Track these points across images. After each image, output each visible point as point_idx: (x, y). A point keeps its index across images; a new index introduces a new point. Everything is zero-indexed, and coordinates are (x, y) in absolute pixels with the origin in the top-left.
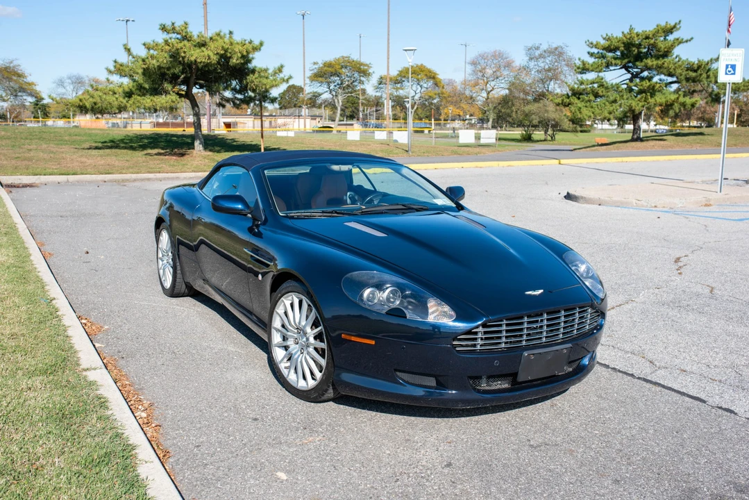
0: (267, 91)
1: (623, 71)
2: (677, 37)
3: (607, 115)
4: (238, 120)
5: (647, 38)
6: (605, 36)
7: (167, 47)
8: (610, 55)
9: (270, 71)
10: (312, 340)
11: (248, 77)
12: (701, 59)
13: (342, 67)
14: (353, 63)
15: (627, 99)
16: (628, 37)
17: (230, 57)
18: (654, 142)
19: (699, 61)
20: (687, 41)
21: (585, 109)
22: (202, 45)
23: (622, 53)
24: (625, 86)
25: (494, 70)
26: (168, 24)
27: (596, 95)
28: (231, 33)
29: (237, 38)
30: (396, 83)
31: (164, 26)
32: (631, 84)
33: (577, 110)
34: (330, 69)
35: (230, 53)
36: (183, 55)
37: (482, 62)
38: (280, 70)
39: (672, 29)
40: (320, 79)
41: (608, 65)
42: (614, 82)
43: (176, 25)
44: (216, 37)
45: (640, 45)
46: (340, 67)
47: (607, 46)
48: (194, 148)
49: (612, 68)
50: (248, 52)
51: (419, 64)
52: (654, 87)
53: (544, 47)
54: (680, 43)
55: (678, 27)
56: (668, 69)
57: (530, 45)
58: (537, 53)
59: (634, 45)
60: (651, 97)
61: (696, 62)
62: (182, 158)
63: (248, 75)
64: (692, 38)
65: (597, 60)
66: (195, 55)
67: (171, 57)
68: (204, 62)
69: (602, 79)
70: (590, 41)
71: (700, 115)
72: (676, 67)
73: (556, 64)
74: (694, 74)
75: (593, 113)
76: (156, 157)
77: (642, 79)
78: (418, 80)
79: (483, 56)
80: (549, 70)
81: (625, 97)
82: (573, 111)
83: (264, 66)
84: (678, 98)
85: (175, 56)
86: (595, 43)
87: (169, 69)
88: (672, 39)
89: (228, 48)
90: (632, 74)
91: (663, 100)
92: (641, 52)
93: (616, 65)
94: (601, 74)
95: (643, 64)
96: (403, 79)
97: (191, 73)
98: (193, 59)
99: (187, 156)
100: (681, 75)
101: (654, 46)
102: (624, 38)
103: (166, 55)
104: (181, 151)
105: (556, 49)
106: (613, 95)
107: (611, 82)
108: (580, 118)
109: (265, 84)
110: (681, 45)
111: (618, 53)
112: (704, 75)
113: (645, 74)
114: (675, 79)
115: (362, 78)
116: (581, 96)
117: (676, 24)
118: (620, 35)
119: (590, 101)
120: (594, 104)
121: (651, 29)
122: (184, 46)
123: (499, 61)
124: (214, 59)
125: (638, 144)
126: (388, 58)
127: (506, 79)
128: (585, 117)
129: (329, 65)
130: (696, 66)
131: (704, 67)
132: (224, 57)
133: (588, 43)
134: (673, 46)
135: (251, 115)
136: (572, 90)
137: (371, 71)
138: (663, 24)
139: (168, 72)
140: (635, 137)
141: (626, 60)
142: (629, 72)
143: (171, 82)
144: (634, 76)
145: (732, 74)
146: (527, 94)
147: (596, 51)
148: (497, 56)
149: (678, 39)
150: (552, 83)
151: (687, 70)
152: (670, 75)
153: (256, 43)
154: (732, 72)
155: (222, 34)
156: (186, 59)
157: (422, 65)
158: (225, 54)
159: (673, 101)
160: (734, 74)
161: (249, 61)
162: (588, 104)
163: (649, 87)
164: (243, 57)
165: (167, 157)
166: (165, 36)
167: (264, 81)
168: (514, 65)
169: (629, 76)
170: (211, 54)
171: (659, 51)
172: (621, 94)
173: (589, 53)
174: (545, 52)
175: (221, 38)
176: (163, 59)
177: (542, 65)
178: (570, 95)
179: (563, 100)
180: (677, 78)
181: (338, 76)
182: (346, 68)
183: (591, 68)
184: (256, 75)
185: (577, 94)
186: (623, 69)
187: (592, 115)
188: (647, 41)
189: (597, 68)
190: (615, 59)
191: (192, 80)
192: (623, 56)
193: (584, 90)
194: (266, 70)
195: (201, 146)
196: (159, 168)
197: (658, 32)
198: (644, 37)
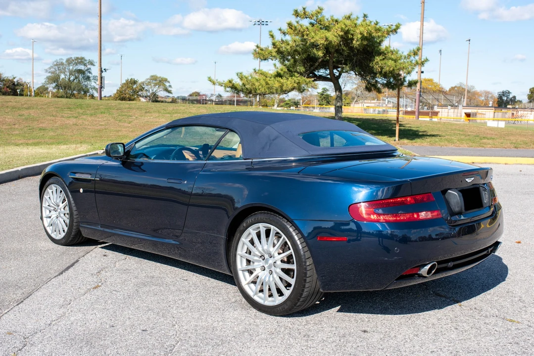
9: (402, 53)
26: (300, 9)
28: (365, 16)
31: (297, 10)
38: (416, 52)
43: (306, 10)
153: (387, 25)
155: (354, 17)
161: (377, 44)
184: (382, 56)
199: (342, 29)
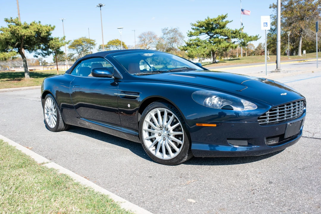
0: (59, 48)
1: (207, 35)
2: (227, 20)
3: (203, 53)
4: (36, 68)
5: (215, 21)
6: (197, 21)
7: (9, 29)
8: (201, 29)
9: (60, 39)
10: (171, 131)
11: (50, 42)
12: (236, 29)
13: (83, 42)
14: (87, 40)
15: (210, 46)
16: (208, 21)
17: (41, 33)
18: (222, 63)
19: (236, 30)
20: (230, 22)
21: (194, 51)
22: (26, 28)
23: (205, 27)
24: (208, 41)
25: (149, 39)
26: (9, 19)
27: (198, 45)
28: (40, 22)
29: (43, 24)
30: (107, 48)
31: (7, 19)
32: (211, 40)
33: (191, 52)
34: (77, 43)
35: (41, 31)
36: (18, 32)
37: (144, 36)
38: (64, 38)
39: (225, 17)
40: (73, 48)
41: (200, 33)
42: (204, 39)
43: (12, 19)
44: (33, 24)
45: (213, 24)
46: (82, 42)
47: (199, 25)
48: (25, 77)
49: (202, 34)
50: (49, 30)
51: (116, 39)
52: (220, 40)
53: (169, 29)
54: (228, 22)
55: (227, 16)
56: (225, 33)
57: (163, 28)
58: (167, 31)
59: (210, 24)
60: (219, 45)
61: (235, 30)
62: (20, 81)
63: (50, 41)
64: (232, 21)
65: (195, 31)
66: (23, 32)
67: (11, 33)
68: (29, 35)
69: (199, 38)
70: (192, 23)
71: (231, 55)
72: (228, 32)
73: (175, 36)
74: (234, 35)
75: (197, 52)
76: (6, 81)
77: (215, 38)
78: (116, 46)
79: (144, 34)
80: (172, 38)
81: (209, 45)
82: (189, 52)
83: (57, 37)
84: (230, 45)
85: (13, 33)
86: (194, 24)
87: (10, 39)
88: (225, 21)
89: (40, 29)
90: (210, 36)
91: (224, 46)
92: (213, 27)
93: (204, 32)
94: (198, 37)
95: (215, 31)
96: (110, 46)
97: (21, 41)
98: (23, 34)
99: (22, 80)
100: (230, 35)
101: (218, 24)
102: (206, 21)
103: (9, 33)
104: (18, 79)
105: (174, 29)
106: (204, 45)
107: (203, 40)
108: (192, 55)
109: (58, 45)
110: (229, 23)
111: (204, 28)
112: (238, 35)
113: (215, 36)
114: (227, 37)
115: (91, 46)
116: (191, 46)
117: (226, 15)
118: (204, 20)
119: (195, 48)
120: (197, 49)
121: (216, 17)
122: (18, 28)
123: (151, 36)
124: (34, 34)
125: (216, 64)
126: (103, 37)
127: (154, 43)
128: (194, 54)
129: (77, 41)
130: (235, 32)
131: (238, 32)
132: (38, 33)
133: (191, 24)
134: (225, 24)
135: (41, 65)
136: (187, 44)
137: (95, 43)
138: (221, 15)
139: (10, 41)
140: (214, 61)
141: (208, 30)
142: (209, 35)
143: (12, 46)
144: (211, 37)
145: (266, 26)
146: (164, 49)
147: (194, 27)
148: (150, 33)
149: (227, 21)
150: (174, 43)
151: (232, 33)
152: (225, 36)
153: (52, 26)
154: (266, 25)
155: (35, 22)
156: (19, 34)
157: (117, 39)
158: (38, 31)
159: (228, 46)
160: (267, 26)
161: (50, 35)
162: (194, 49)
163: (218, 40)
164: (47, 32)
165: (12, 81)
166: (8, 24)
167: (58, 43)
168: (157, 37)
169: (209, 37)
170: (32, 31)
171: (220, 26)
172: (207, 44)
173: (192, 28)
174: (170, 31)
175: (35, 24)
176: (8, 35)
177: (169, 36)
178: (186, 46)
179: (184, 48)
180: (228, 37)
181: (81, 46)
182: (84, 42)
183: (194, 34)
184: (54, 41)
185: (189, 45)
186: (207, 34)
187: (197, 53)
188: (216, 22)
189: (196, 34)
190: (204, 30)
191: (22, 45)
192: (206, 29)
193: (192, 43)
194: (58, 38)
195: (28, 75)
196: (10, 86)
197: (219, 18)
198: (214, 20)
199: (37, 28)
